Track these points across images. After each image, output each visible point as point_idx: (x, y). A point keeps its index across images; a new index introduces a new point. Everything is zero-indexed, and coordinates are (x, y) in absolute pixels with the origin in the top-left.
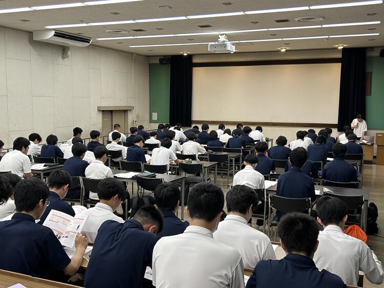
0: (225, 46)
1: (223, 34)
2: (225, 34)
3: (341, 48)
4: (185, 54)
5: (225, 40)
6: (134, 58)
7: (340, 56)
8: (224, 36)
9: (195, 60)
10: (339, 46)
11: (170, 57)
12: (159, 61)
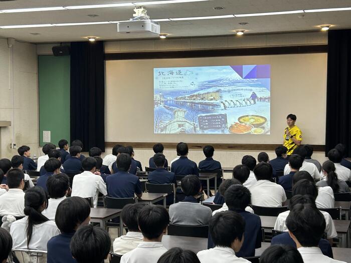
0: (143, 24)
1: (140, 7)
2: (144, 7)
3: (325, 29)
4: (92, 40)
5: (143, 15)
6: (11, 46)
7: (325, 42)
8: (142, 9)
9: (109, 50)
10: (322, 27)
11: (69, 45)
12: (52, 51)
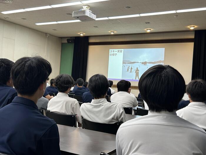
3: (192, 28)
4: (82, 35)
6: (47, 37)
7: (192, 37)
8: (87, 6)
9: (91, 40)
11: (74, 38)
12: (67, 41)
